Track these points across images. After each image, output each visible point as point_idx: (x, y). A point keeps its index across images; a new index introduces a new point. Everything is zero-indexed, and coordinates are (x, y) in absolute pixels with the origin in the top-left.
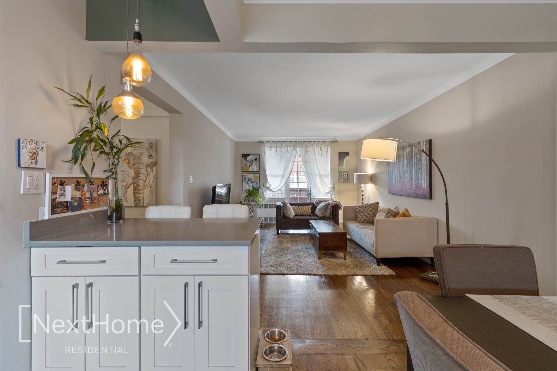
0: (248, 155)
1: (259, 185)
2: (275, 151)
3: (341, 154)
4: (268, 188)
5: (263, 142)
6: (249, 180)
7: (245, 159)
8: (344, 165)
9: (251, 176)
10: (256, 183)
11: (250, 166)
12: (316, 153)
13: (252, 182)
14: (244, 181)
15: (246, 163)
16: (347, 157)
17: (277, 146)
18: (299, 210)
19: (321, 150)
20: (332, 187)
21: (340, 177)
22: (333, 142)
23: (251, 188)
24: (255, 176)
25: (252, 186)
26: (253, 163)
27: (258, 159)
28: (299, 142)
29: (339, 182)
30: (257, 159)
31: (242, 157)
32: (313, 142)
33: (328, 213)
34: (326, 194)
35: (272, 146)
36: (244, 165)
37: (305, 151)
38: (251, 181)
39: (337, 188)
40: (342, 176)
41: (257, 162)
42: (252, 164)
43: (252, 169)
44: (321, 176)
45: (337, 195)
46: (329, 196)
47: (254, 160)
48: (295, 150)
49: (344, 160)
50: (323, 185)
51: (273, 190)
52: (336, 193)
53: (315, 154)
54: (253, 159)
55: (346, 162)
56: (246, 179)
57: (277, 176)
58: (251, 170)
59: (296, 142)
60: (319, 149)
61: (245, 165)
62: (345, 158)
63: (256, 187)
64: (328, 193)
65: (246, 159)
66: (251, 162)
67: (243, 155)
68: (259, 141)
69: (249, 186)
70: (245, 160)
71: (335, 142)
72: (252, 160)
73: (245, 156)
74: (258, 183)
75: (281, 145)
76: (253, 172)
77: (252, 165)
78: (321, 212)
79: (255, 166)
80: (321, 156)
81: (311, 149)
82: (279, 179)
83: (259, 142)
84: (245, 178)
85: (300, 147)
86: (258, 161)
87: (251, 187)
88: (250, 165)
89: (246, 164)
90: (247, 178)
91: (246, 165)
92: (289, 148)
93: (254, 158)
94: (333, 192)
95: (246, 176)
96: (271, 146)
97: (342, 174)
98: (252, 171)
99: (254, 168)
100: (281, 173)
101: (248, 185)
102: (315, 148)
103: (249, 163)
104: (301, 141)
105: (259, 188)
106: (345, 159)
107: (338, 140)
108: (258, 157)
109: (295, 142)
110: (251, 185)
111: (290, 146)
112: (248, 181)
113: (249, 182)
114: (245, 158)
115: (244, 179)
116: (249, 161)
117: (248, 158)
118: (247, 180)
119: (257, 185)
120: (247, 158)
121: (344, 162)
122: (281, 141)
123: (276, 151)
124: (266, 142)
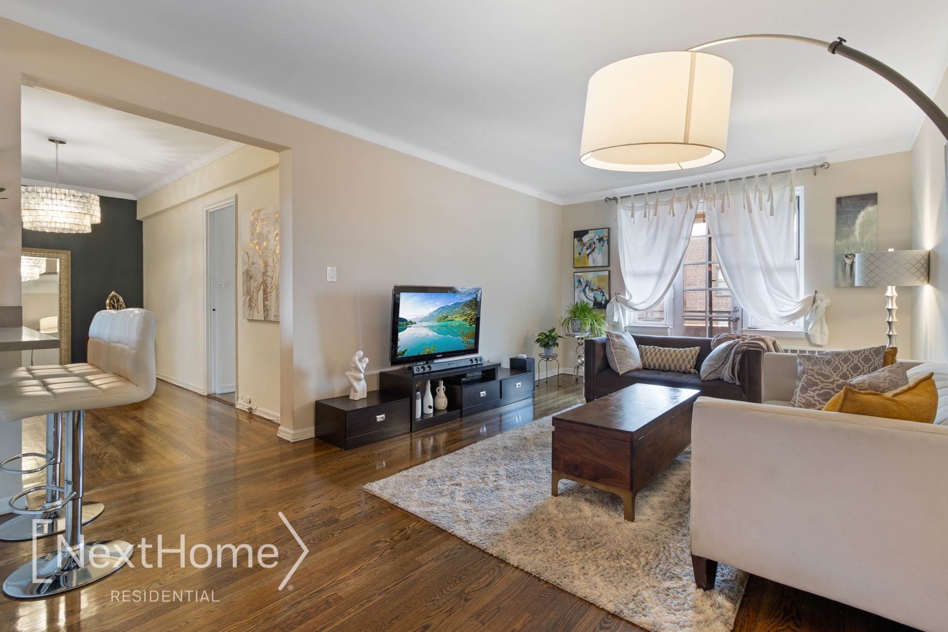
0: (586, 232)
1: (607, 296)
2: (643, 215)
3: (843, 201)
4: (625, 303)
5: (615, 199)
6: (586, 285)
7: (580, 240)
8: (857, 233)
9: (590, 276)
10: (602, 292)
11: (588, 255)
12: (755, 208)
13: (592, 290)
14: (577, 288)
15: (582, 250)
16: (870, 209)
17: (646, 204)
18: (658, 355)
19: (771, 198)
20: (808, 299)
21: (840, 273)
22: (815, 170)
23: (592, 302)
24: (599, 277)
25: (593, 299)
26: (595, 247)
27: (606, 238)
28: (705, 187)
29: (837, 286)
30: (603, 240)
31: (574, 238)
32: (744, 180)
33: (727, 371)
34: (785, 321)
35: (636, 205)
36: (578, 255)
37: (720, 206)
38: (592, 286)
39: (823, 304)
40: (848, 267)
41: (603, 246)
42: (593, 250)
43: (594, 262)
44: (768, 271)
45: (825, 323)
46: (798, 326)
47: (597, 242)
48: (691, 207)
49: (856, 218)
50: (776, 297)
51: (636, 307)
52: (821, 319)
53: (750, 211)
54: (595, 240)
55: (863, 225)
56: (581, 284)
57: (646, 275)
58: (591, 264)
59: (696, 186)
60: (765, 197)
61: (580, 254)
62: (859, 211)
63: (602, 300)
64: (793, 317)
65: (582, 241)
66: (590, 245)
67: (575, 232)
68: (607, 198)
69: (587, 298)
70: (579, 243)
71: (819, 170)
72: (593, 241)
73: (579, 235)
74: (606, 291)
75: (657, 199)
76: (595, 268)
77: (593, 253)
78: (711, 366)
79: (599, 253)
80: (772, 214)
81: (736, 199)
82: (652, 282)
83: (606, 201)
84: (580, 281)
85: (705, 198)
86: (606, 242)
87: (590, 299)
88: (590, 253)
89: (580, 251)
90: (582, 281)
91: (582, 254)
92: (676, 206)
93: (597, 237)
94: (811, 316)
95: (581, 276)
96: (633, 206)
97: (848, 262)
98: (593, 266)
99: (598, 258)
100: (656, 267)
101: (585, 295)
102: (751, 196)
103: (587, 249)
104: (708, 184)
105: (607, 302)
106: (862, 213)
107: (830, 162)
108: (606, 234)
109: (693, 186)
110: (591, 295)
111: (679, 200)
112: (585, 287)
113: (587, 288)
114: (579, 238)
115: (577, 284)
116: (588, 245)
117: (586, 239)
118: (584, 285)
119: (603, 295)
120: (583, 238)
121: (854, 223)
122: (657, 190)
123: (645, 216)
124: (621, 198)
